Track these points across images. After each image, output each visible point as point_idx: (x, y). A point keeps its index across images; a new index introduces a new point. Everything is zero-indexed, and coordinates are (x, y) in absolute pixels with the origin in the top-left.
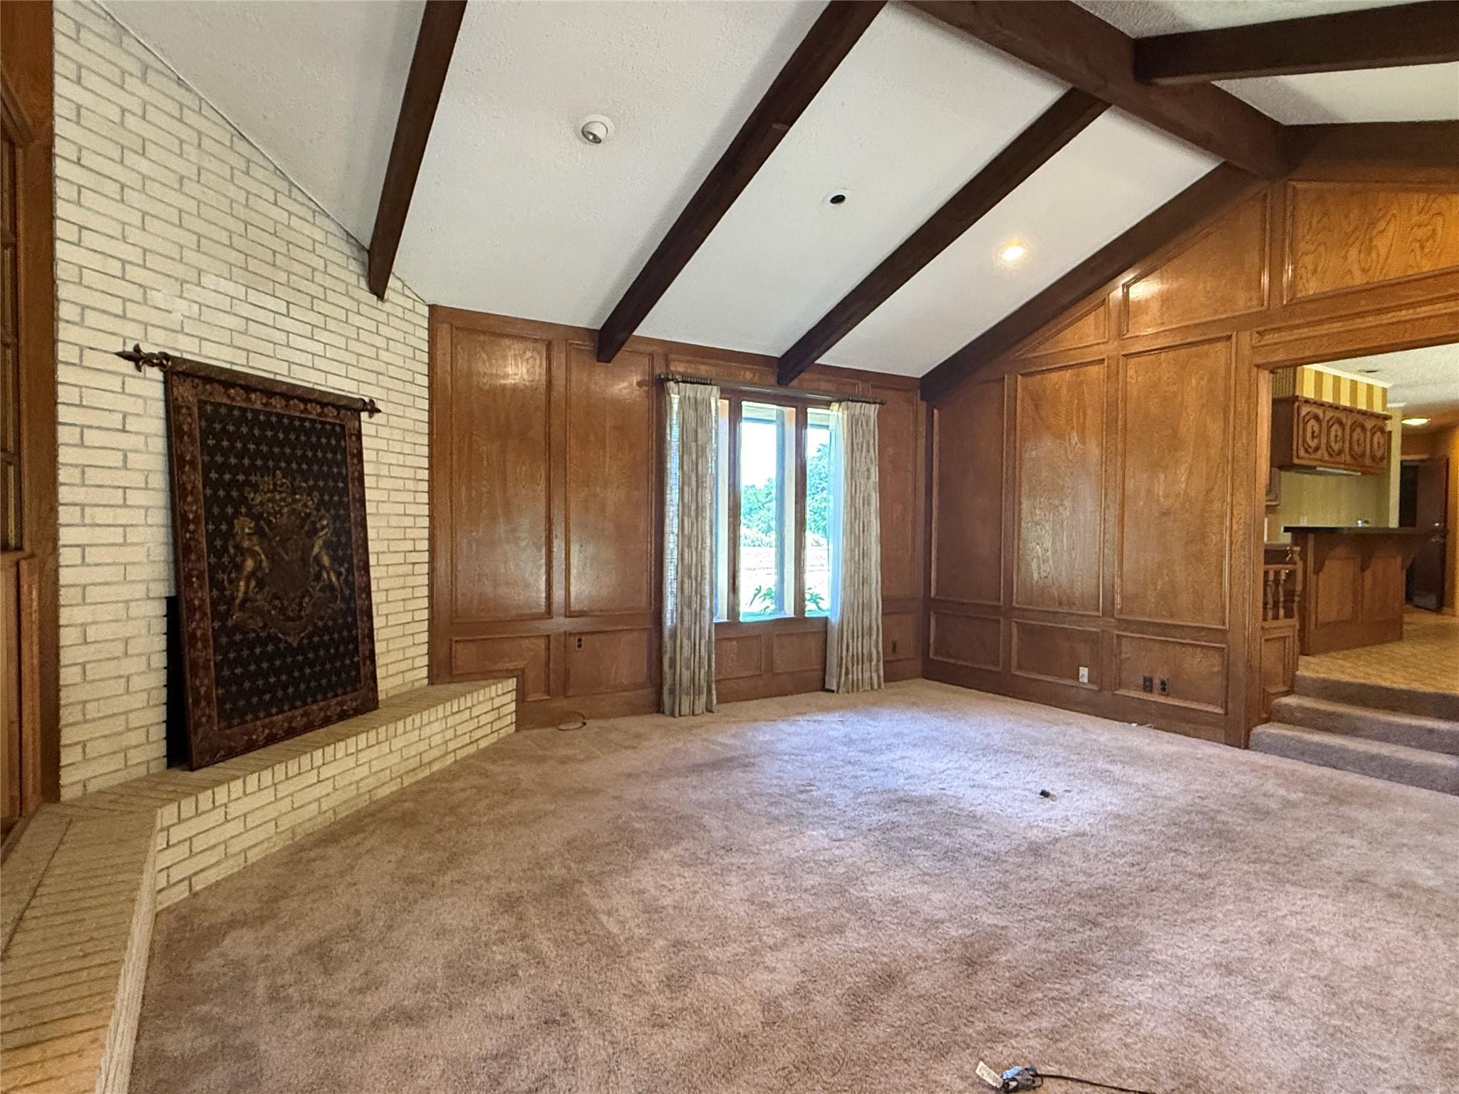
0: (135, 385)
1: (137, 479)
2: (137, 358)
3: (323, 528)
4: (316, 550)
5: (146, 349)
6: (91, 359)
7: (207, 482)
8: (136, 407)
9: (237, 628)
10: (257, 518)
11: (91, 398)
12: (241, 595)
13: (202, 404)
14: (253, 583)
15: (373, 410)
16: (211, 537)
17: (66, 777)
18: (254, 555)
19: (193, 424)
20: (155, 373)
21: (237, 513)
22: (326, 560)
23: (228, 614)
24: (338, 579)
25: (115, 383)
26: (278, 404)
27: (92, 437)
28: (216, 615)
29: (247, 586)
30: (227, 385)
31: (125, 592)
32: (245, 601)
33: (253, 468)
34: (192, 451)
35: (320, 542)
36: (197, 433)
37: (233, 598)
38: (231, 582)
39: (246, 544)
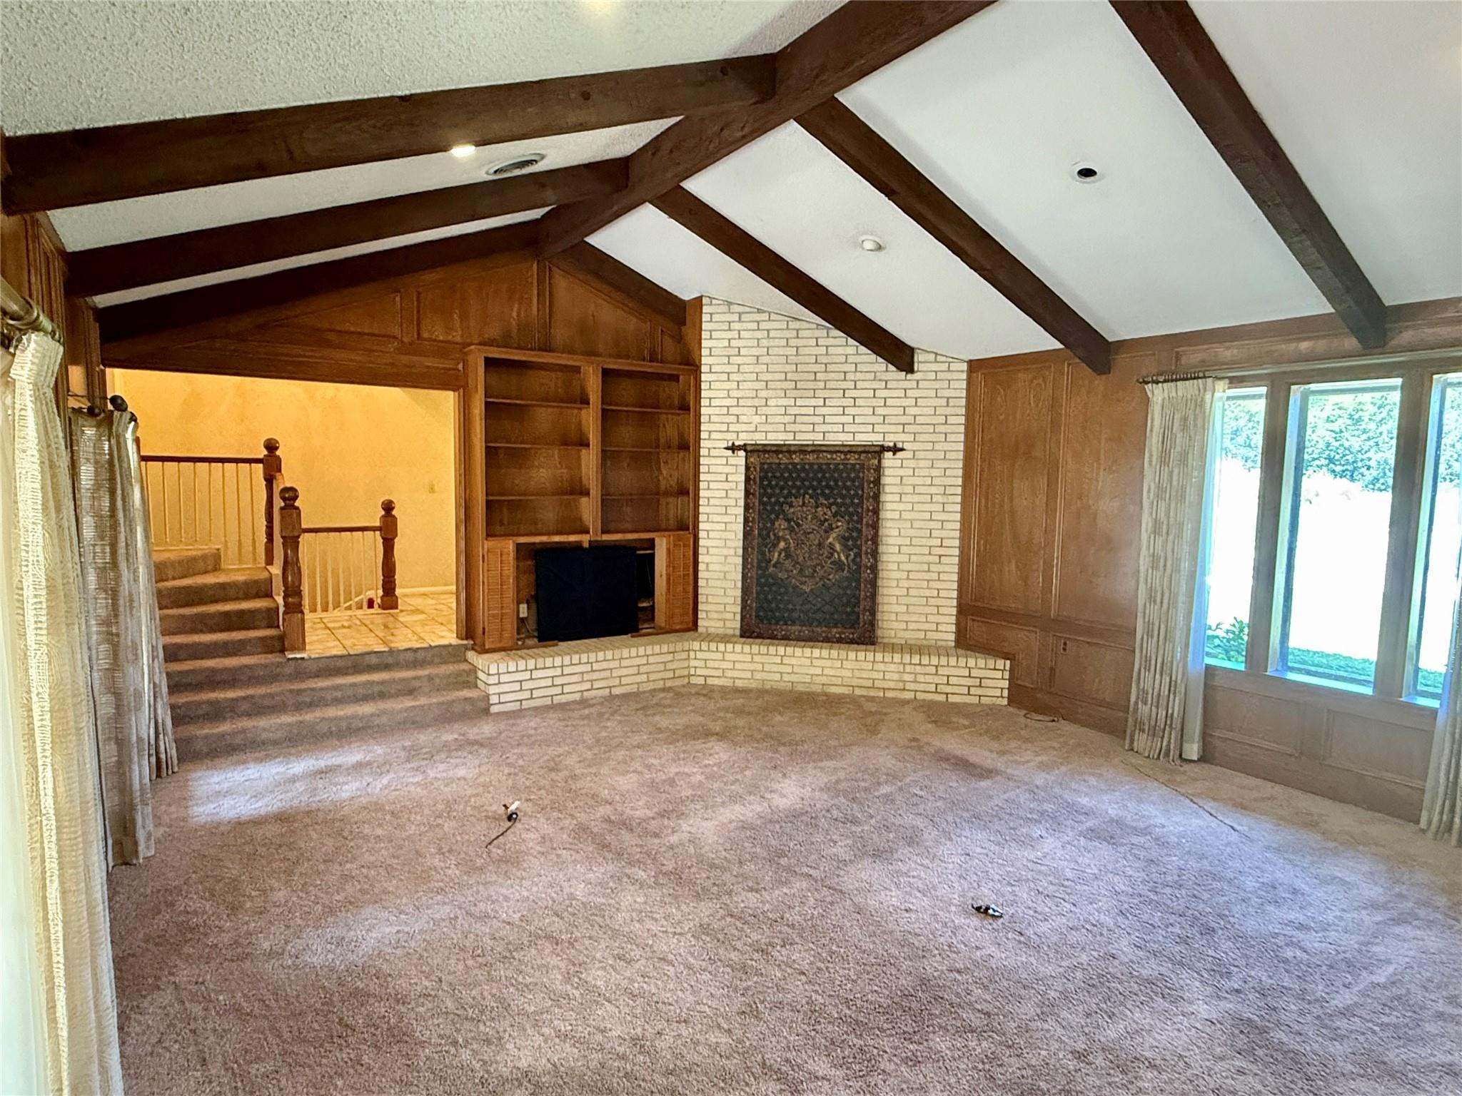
0: (731, 461)
1: (732, 502)
2: (733, 448)
3: (837, 527)
4: (830, 540)
5: (737, 443)
6: (713, 452)
7: (761, 502)
8: (733, 470)
9: (770, 575)
10: (788, 520)
11: (713, 469)
12: (775, 560)
13: (762, 464)
14: (783, 554)
15: (895, 450)
16: (760, 530)
17: (700, 623)
18: (785, 540)
19: (755, 475)
20: (742, 453)
21: (777, 517)
22: (838, 547)
23: (767, 568)
24: (847, 558)
25: (724, 461)
26: (811, 458)
27: (712, 485)
28: (759, 567)
29: (780, 555)
30: (777, 452)
31: (725, 552)
32: (778, 562)
33: (790, 494)
34: (755, 488)
35: (834, 535)
36: (758, 480)
37: (770, 560)
38: (769, 552)
39: (781, 534)
